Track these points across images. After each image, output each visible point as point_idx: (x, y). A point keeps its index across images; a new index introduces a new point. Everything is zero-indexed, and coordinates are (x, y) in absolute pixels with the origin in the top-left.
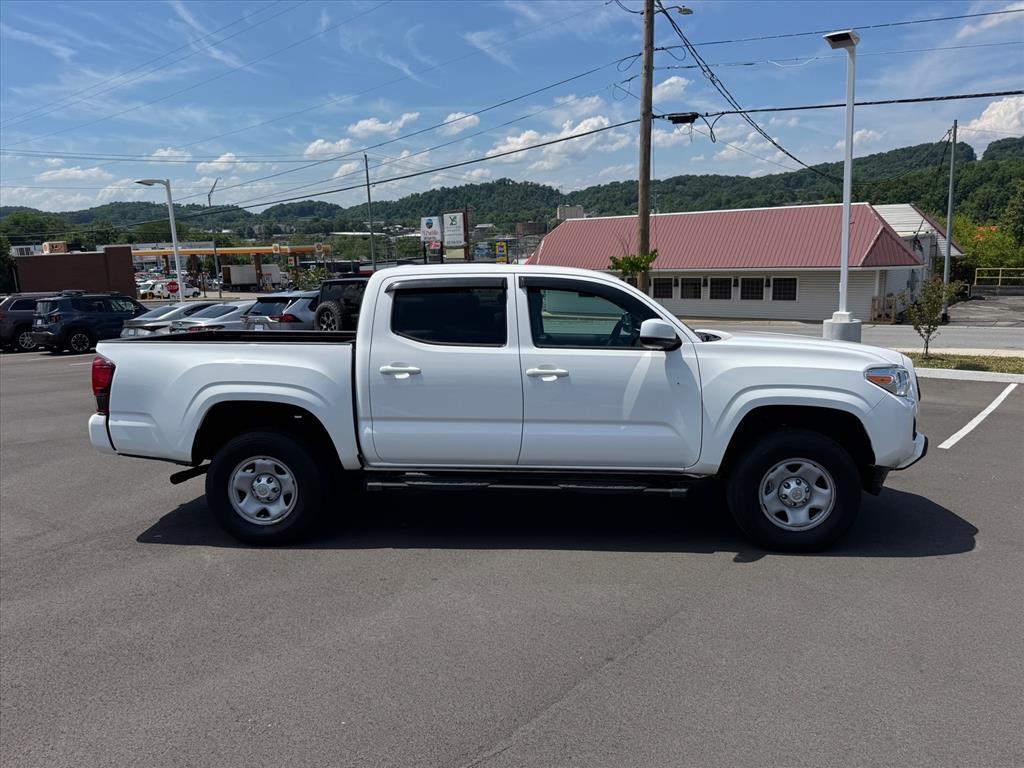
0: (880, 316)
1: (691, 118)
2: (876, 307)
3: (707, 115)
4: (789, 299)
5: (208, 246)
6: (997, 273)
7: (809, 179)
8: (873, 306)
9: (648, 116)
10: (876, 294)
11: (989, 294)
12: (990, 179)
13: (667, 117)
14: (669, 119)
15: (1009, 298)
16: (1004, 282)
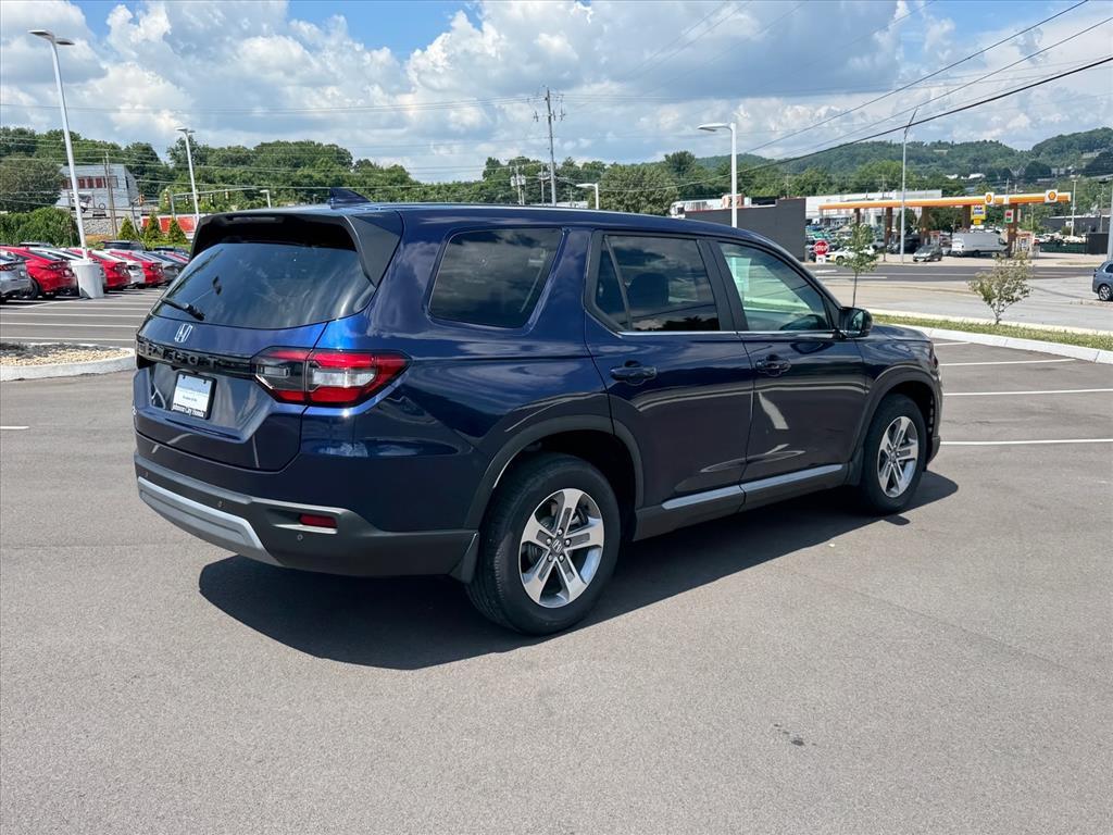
5: (932, 196)
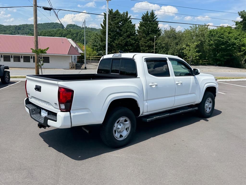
0: (72, 67)
1: (50, 9)
2: (71, 65)
3: (55, 9)
4: (48, 63)
6: (90, 57)
7: (22, 28)
8: (70, 65)
9: (36, 6)
10: (71, 62)
11: (89, 62)
12: (70, 34)
13: (42, 7)
14: (43, 8)
15: (93, 63)
16: (92, 60)
